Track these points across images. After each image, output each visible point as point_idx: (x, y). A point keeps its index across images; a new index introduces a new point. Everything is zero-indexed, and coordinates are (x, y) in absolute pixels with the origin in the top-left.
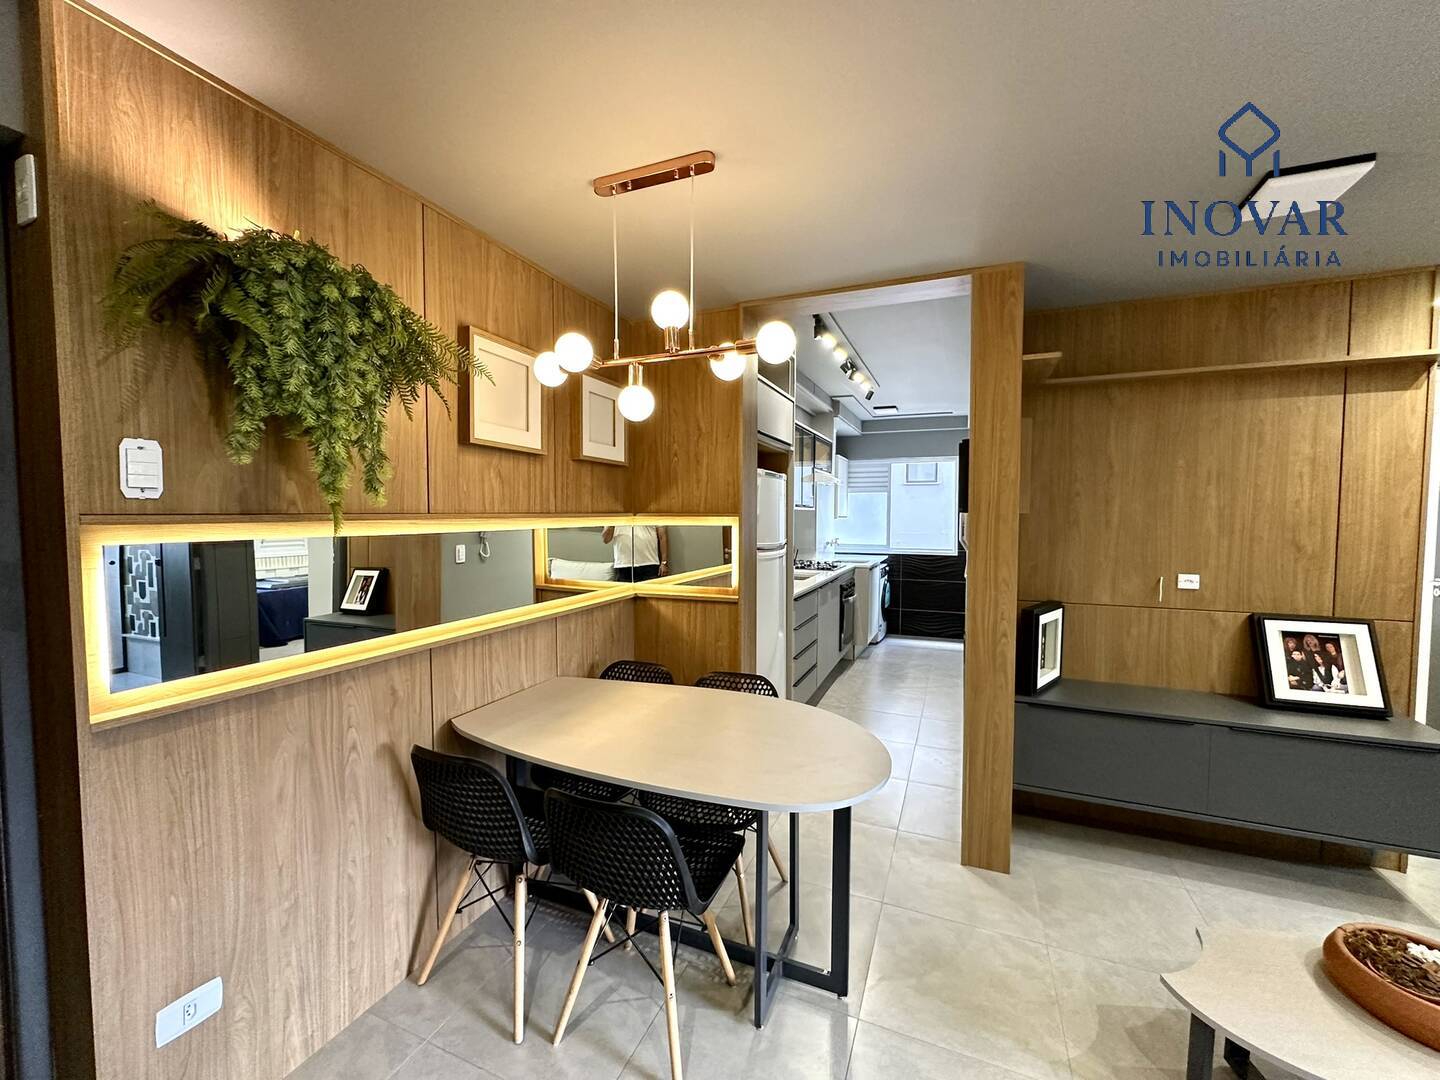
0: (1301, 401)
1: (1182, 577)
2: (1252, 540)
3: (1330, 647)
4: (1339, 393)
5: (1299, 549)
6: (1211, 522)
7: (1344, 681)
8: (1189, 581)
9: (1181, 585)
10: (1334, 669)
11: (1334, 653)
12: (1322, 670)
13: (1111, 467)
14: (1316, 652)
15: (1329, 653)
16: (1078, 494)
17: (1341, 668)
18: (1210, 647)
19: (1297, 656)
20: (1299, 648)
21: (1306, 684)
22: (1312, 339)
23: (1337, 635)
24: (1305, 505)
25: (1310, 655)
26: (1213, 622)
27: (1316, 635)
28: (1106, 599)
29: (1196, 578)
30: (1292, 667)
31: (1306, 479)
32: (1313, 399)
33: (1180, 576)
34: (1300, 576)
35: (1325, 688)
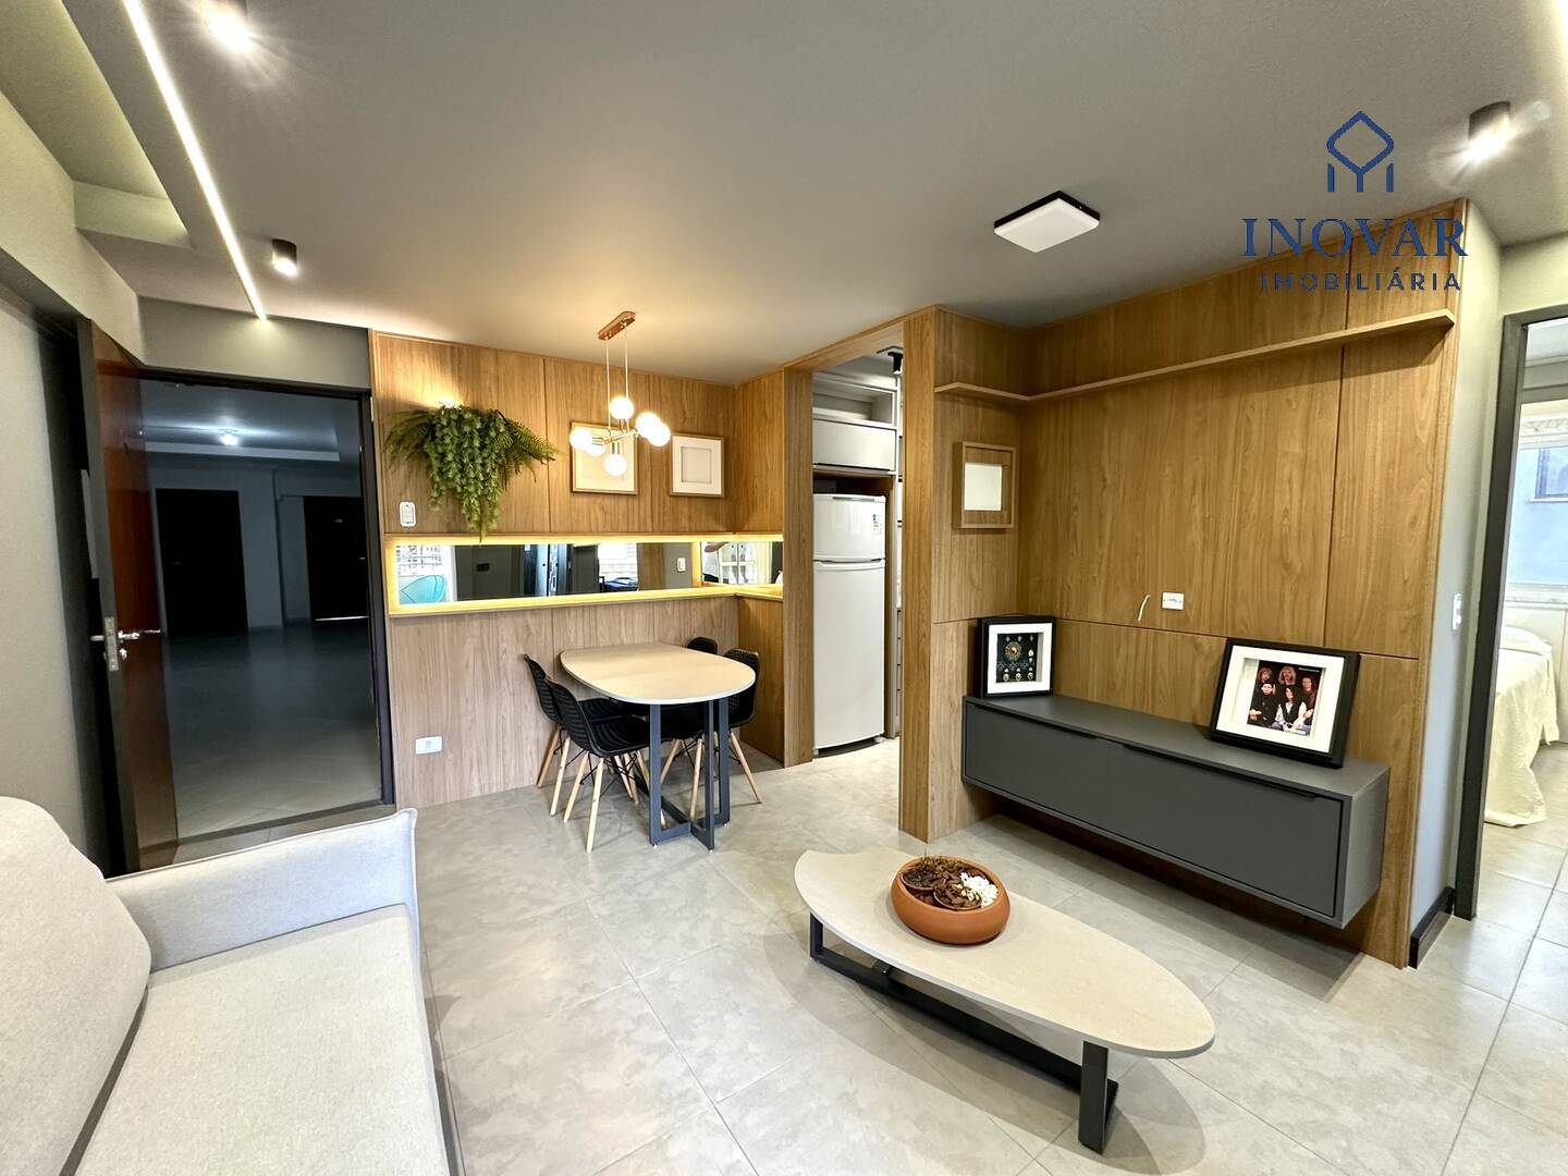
0: (1291, 393)
1: (1167, 596)
2: (1237, 555)
3: (1307, 683)
4: (1336, 379)
5: (1287, 566)
6: (1195, 534)
7: (1308, 722)
8: (1173, 601)
9: (1166, 605)
10: (1303, 707)
11: (1309, 689)
12: (1289, 707)
13: (1104, 480)
14: (1289, 687)
15: (1302, 688)
16: (1076, 509)
17: (1311, 706)
18: (1193, 673)
19: (1267, 689)
20: (1273, 681)
21: (1265, 720)
22: (1304, 318)
23: (1320, 669)
24: (1295, 512)
25: (1282, 689)
26: (1197, 647)
27: (1296, 667)
28: (1099, 617)
29: (1180, 597)
30: (1258, 700)
31: (1296, 486)
32: (1305, 388)
33: (1165, 594)
34: (1288, 599)
35: (1285, 728)
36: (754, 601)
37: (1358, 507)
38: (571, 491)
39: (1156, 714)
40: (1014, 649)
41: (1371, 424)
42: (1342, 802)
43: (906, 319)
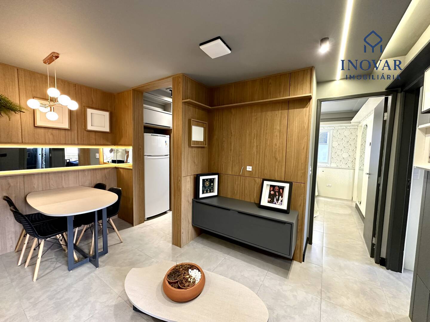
0: (277, 112)
1: (248, 167)
2: (264, 156)
3: (281, 190)
4: (287, 110)
5: (276, 159)
6: (255, 149)
7: (282, 201)
8: (249, 168)
9: (248, 169)
10: (280, 197)
11: (281, 192)
12: (277, 197)
13: (232, 133)
14: (277, 192)
15: (280, 192)
16: (224, 141)
18: (254, 188)
19: (272, 192)
20: (273, 190)
22: (280, 92)
23: (284, 187)
24: (278, 145)
25: (275, 192)
26: (255, 181)
27: (278, 186)
28: (230, 173)
29: (251, 167)
30: (270, 196)
31: (278, 137)
32: (280, 111)
33: (247, 167)
34: (276, 167)
35: (277, 203)
36: (123, 169)
37: (292, 143)
38: (34, 126)
39: (245, 200)
40: (207, 183)
41: (295, 122)
42: (291, 224)
43: (173, 77)
